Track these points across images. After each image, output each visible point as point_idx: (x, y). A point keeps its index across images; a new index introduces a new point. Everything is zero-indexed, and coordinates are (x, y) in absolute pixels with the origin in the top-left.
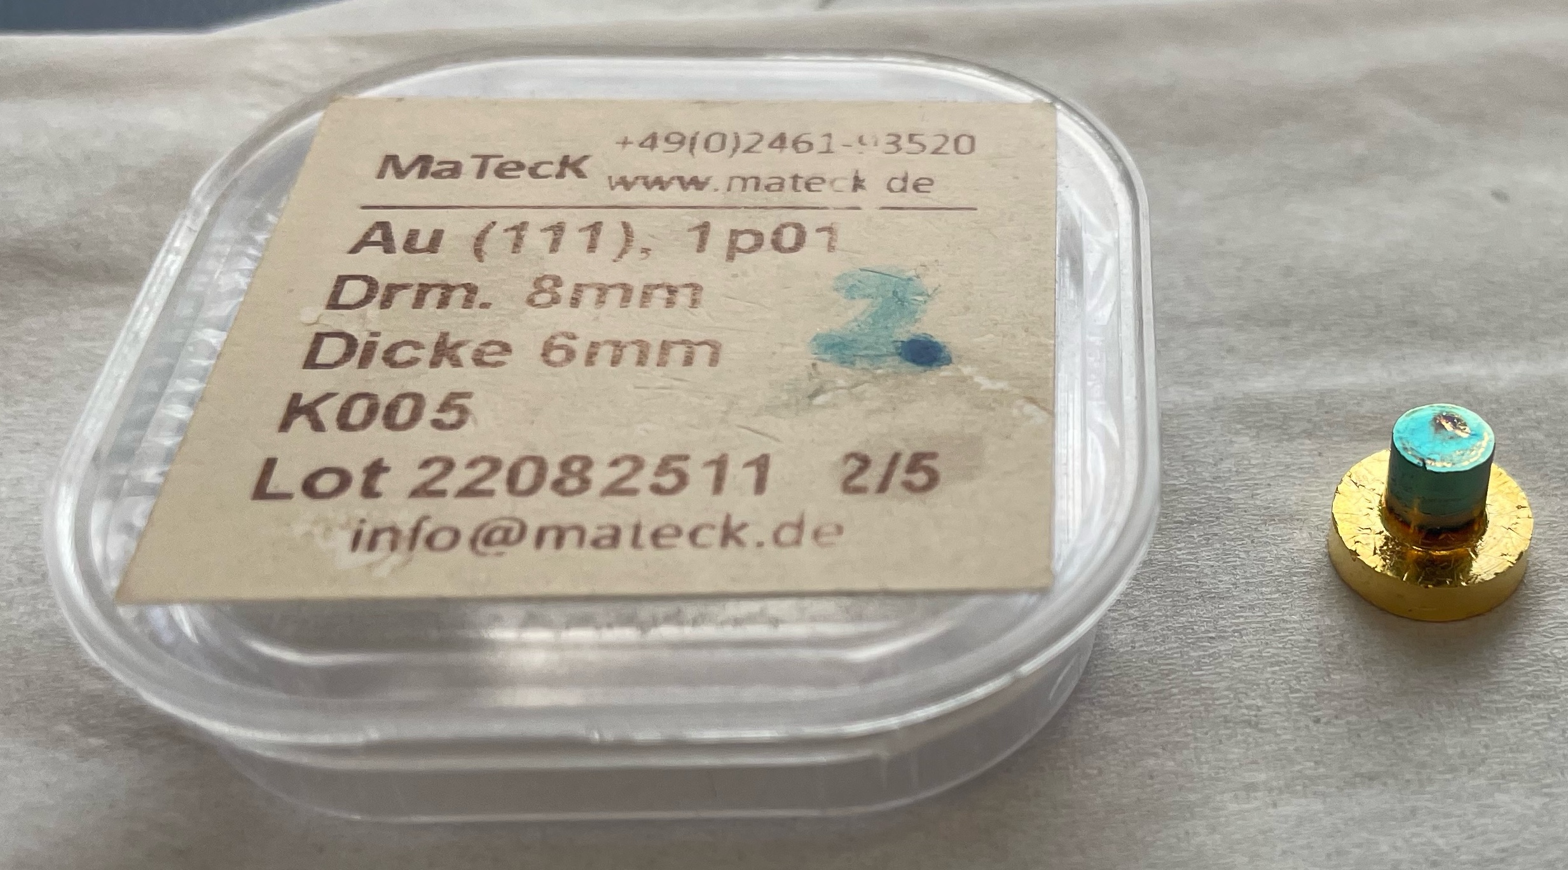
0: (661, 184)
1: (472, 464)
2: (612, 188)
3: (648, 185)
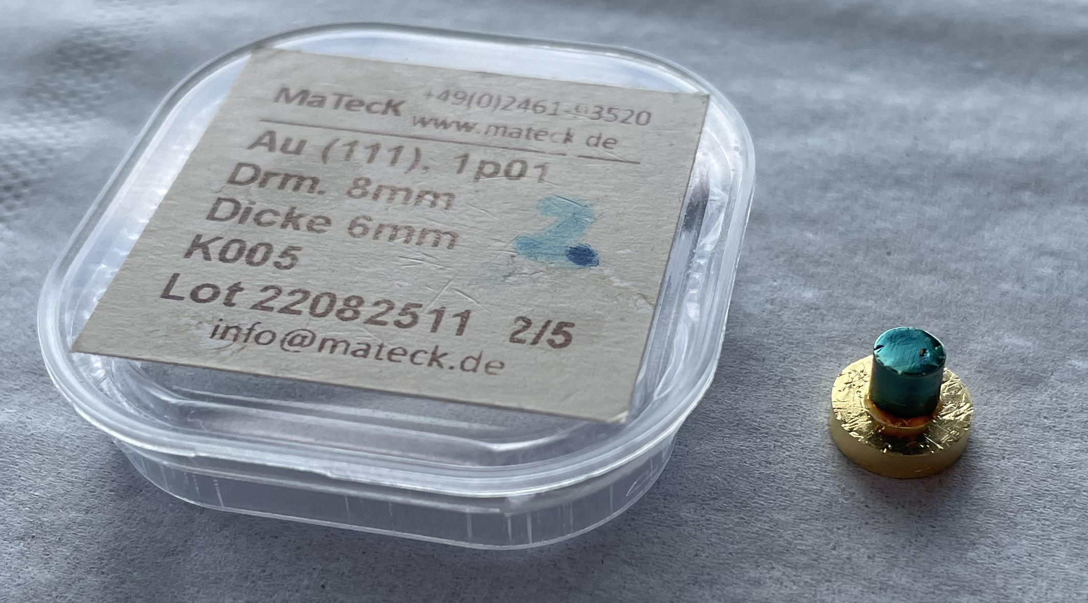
0: (445, 125)
1: (292, 293)
2: (415, 124)
3: (437, 125)
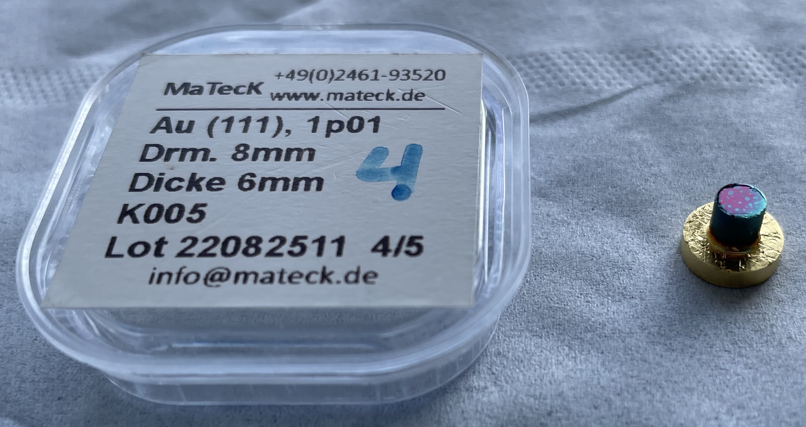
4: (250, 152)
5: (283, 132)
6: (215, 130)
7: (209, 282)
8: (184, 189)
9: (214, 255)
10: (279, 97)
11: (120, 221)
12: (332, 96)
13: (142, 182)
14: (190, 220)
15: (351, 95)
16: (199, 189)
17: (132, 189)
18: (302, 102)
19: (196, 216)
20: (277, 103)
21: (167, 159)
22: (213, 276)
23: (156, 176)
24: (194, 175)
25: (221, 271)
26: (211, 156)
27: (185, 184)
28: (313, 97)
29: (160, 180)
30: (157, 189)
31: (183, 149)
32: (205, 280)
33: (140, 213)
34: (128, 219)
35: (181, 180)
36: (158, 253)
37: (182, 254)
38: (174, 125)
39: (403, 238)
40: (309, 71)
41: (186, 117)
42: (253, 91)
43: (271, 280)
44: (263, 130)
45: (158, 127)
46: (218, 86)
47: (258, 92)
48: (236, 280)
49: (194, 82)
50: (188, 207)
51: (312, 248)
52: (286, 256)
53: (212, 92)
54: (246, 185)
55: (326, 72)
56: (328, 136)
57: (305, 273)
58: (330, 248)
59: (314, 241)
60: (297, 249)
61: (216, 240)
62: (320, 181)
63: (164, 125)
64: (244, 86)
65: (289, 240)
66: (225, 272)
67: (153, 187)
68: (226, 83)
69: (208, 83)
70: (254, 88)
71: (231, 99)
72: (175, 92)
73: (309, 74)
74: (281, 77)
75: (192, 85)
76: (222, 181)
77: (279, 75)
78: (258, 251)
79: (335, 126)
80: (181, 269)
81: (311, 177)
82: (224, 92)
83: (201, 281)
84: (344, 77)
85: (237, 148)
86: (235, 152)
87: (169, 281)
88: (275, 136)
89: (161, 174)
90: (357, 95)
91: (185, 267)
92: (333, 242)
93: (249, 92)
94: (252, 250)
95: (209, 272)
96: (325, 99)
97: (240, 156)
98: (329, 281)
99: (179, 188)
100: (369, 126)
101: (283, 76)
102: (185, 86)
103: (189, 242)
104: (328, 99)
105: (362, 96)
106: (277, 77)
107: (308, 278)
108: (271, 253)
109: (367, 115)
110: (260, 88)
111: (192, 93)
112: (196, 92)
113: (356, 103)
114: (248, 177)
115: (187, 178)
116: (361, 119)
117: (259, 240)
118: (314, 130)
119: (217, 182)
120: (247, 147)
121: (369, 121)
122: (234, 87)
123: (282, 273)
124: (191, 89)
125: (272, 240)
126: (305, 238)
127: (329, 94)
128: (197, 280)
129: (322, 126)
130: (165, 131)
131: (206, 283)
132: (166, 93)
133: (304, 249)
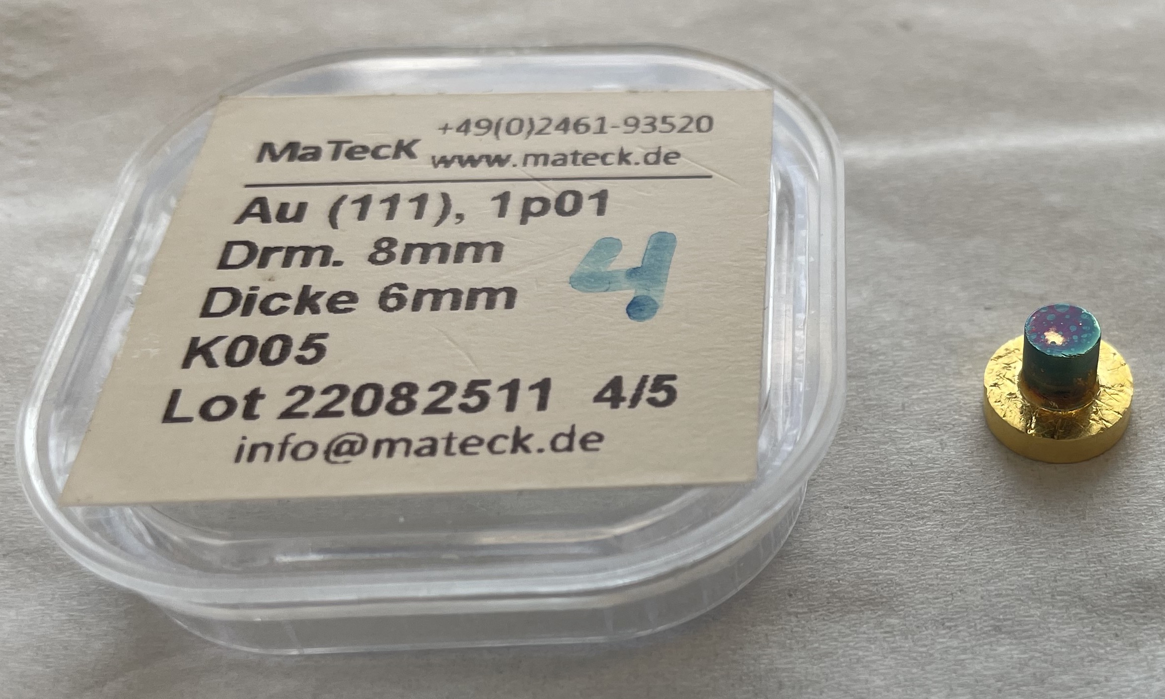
4: (398, 250)
5: (451, 219)
6: (341, 216)
7: (332, 457)
8: (291, 312)
9: (339, 414)
10: (445, 162)
11: (186, 364)
12: (531, 160)
13: (222, 301)
14: (301, 360)
15: (562, 157)
16: (315, 310)
17: (206, 312)
18: (483, 171)
19: (310, 353)
20: (442, 172)
21: (263, 264)
22: (340, 446)
23: (245, 292)
24: (306, 288)
25: (352, 438)
26: (333, 258)
27: (292, 303)
28: (500, 160)
29: (251, 299)
30: (246, 312)
31: (289, 247)
32: (327, 453)
33: (218, 352)
34: (198, 361)
35: (285, 297)
36: (249, 414)
37: (287, 414)
38: (273, 209)
39: (644, 379)
40: (495, 120)
41: (293, 197)
42: (403, 154)
43: (433, 451)
44: (419, 215)
45: (247, 213)
46: (345, 147)
47: (411, 155)
48: (376, 453)
49: (306, 140)
50: (298, 340)
51: (498, 399)
52: (457, 412)
53: (335, 157)
54: (392, 302)
55: (522, 121)
56: (523, 221)
57: (487, 439)
58: (527, 398)
59: (501, 388)
60: (474, 401)
61: (343, 390)
62: (511, 293)
63: (256, 209)
64: (389, 146)
65: (462, 387)
66: (359, 439)
67: (240, 309)
68: (358, 140)
69: (330, 142)
70: (404, 149)
71: (367, 167)
72: (275, 158)
73: (494, 125)
74: (448, 131)
75: (303, 144)
76: (353, 297)
77: (445, 128)
78: (411, 405)
79: (536, 207)
80: (287, 438)
81: (496, 287)
82: (356, 156)
83: (320, 455)
84: (550, 129)
85: (377, 245)
86: (374, 250)
87: (267, 458)
88: (438, 224)
89: (252, 288)
90: (572, 156)
91: (293, 434)
92: (532, 388)
93: (396, 156)
94: (401, 405)
95: (333, 441)
96: (520, 165)
97: (381, 256)
98: (526, 450)
99: (283, 309)
100: (589, 206)
101: (451, 129)
102: (292, 148)
103: (300, 394)
104: (525, 164)
105: (580, 158)
106: (441, 131)
107: (491, 445)
108: (433, 409)
109: (587, 188)
110: (414, 149)
111: (302, 158)
112: (309, 157)
113: (570, 170)
114: (395, 290)
115: (295, 293)
116: (577, 195)
117: (413, 388)
118: (502, 213)
119: (344, 298)
120: (392, 242)
121: (591, 197)
122: (372, 147)
123: (450, 439)
124: (301, 152)
125: (434, 388)
126: (487, 382)
127: (527, 156)
128: (312, 455)
129: (514, 207)
130: (258, 219)
131: (327, 458)
132: (260, 159)
133: (485, 400)
